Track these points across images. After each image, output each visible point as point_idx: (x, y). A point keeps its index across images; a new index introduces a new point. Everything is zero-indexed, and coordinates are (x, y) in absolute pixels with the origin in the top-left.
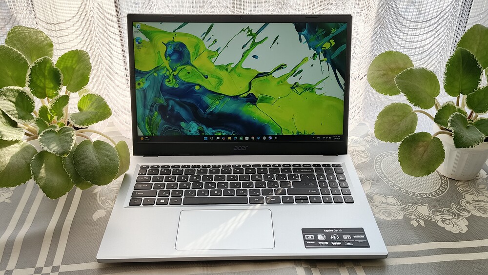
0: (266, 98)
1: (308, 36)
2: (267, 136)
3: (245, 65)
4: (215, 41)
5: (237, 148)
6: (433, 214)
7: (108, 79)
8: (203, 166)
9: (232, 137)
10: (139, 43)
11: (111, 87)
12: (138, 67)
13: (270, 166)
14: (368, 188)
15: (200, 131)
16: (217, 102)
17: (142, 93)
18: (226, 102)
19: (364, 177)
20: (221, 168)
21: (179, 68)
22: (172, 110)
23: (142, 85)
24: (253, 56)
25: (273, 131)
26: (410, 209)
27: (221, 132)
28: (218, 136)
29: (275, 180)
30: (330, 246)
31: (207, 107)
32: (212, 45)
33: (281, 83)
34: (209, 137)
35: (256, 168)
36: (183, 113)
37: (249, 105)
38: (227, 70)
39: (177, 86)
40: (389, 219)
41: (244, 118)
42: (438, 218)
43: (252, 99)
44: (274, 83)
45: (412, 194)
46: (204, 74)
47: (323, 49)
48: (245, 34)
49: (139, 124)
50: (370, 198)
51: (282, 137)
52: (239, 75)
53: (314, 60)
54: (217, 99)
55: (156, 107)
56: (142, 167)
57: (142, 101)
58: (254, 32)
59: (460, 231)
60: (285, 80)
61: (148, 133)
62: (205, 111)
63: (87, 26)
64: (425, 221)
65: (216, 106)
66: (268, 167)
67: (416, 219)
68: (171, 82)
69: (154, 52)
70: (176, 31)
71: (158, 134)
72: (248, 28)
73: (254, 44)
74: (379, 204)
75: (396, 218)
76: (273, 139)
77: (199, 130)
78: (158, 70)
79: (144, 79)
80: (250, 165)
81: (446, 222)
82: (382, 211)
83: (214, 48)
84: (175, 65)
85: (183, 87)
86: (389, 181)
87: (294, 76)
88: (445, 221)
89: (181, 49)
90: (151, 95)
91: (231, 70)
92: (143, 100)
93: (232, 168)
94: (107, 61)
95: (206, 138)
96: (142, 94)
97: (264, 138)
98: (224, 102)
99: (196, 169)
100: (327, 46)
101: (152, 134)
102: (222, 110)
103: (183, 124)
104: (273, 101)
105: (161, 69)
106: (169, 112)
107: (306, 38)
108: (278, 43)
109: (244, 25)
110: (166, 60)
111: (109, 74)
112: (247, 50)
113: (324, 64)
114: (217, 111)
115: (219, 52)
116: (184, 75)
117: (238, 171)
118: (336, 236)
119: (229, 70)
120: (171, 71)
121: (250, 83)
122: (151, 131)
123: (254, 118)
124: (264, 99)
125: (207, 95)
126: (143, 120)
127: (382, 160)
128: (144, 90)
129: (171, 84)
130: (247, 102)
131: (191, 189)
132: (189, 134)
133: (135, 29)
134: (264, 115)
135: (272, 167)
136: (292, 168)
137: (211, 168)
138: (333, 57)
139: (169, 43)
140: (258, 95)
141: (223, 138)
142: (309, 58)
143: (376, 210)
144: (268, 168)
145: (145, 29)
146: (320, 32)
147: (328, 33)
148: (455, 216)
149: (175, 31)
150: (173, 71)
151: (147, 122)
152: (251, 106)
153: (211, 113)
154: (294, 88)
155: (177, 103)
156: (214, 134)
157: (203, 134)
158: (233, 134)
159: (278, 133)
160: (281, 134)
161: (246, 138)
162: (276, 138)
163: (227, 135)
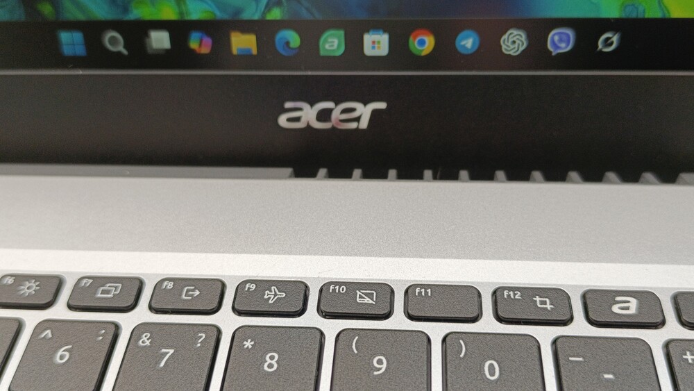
5: (299, 115)
34: (93, 30)
35: (436, 331)
76: (585, 54)
97: (514, 42)
141: (199, 43)
156: (126, 9)
157: (47, 9)
158: (268, 8)
159: (624, 7)
160: (657, 14)
161: (368, 38)
162: (610, 42)
163: (219, 15)
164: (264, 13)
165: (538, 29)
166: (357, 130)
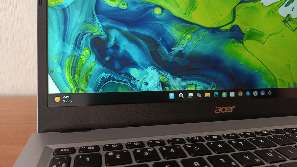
0: (255, 33)
5: (219, 110)
15: (163, 84)
16: (189, 36)
17: (60, 13)
18: (201, 36)
22: (116, 47)
25: (265, 84)
27: (196, 85)
28: (191, 91)
31: (174, 43)
33: (271, 13)
34: (177, 93)
36: (135, 53)
37: (233, 42)
39: (125, 7)
41: (227, 63)
43: (237, 34)
49: (52, 71)
51: (276, 92)
54: (188, 31)
55: (86, 41)
56: (58, 151)
57: (59, 28)
60: (276, 10)
61: (70, 89)
62: (169, 50)
65: (187, 43)
71: (90, 90)
76: (267, 95)
77: (161, 82)
85: (134, 8)
87: (286, 6)
90: (77, 19)
92: (62, 26)
96: (61, 17)
97: (255, 93)
98: (198, 36)
101: (78, 90)
102: (195, 50)
103: (134, 72)
104: (264, 38)
106: (110, 51)
114: (188, 51)
121: (234, 11)
122: (76, 84)
123: (241, 63)
124: (253, 35)
125: (174, 24)
126: (61, 64)
128: (64, 10)
129: (114, 2)
130: (231, 38)
132: (144, 89)
134: (254, 58)
140: (245, 29)
141: (199, 95)
151: (69, 68)
152: (236, 44)
153: (180, 54)
154: (287, 22)
155: (124, 34)
156: (185, 88)
157: (167, 88)
158: (213, 88)
159: (271, 86)
160: (275, 87)
161: (231, 93)
162: (270, 93)
163: (203, 89)
164: (212, 89)
165: (259, 91)
166: (230, 112)
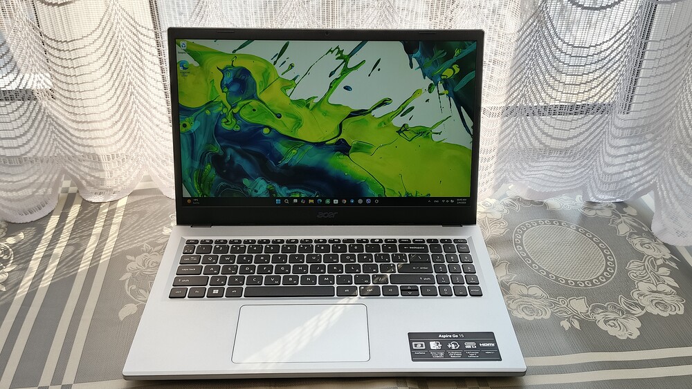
0: (362, 146)
1: (423, 59)
2: (364, 199)
3: (333, 99)
4: (292, 66)
5: (321, 215)
6: (592, 311)
7: (142, 116)
8: (273, 241)
9: (315, 199)
10: (184, 68)
11: (146, 127)
12: (183, 102)
13: (367, 241)
14: (503, 272)
15: (271, 192)
16: (294, 151)
17: (188, 137)
18: (306, 151)
19: (497, 256)
20: (299, 243)
21: (241, 103)
22: (232, 161)
23: (189, 127)
24: (345, 88)
25: (372, 192)
26: (561, 303)
27: (300, 193)
29: (374, 262)
30: (447, 358)
31: (281, 158)
32: (287, 71)
33: (383, 124)
34: (282, 199)
35: (348, 244)
36: (246, 166)
37: (338, 155)
38: (308, 106)
39: (238, 129)
40: (530, 318)
41: (333, 173)
42: (599, 317)
43: (343, 148)
44: (374, 124)
45: (564, 282)
46: (276, 112)
47: (443, 77)
48: (334, 56)
49: (185, 181)
50: (505, 288)
51: (384, 200)
52: (325, 114)
53: (430, 92)
54: (294, 147)
55: (208, 157)
56: (188, 242)
57: (189, 149)
58: (346, 53)
59: (629, 336)
60: (389, 120)
61: (198, 194)
62: (277, 163)
63: (113, 43)
64: (581, 321)
65: (293, 157)
66: (364, 242)
67: (569, 318)
68: (229, 123)
69: (206, 80)
70: (237, 52)
71: (212, 195)
72: (337, 47)
73: (346, 71)
74: (517, 297)
75: (540, 318)
76: (373, 203)
77: (268, 190)
78: (211, 106)
79: (192, 118)
80: (339, 240)
81: (610, 323)
82: (522, 306)
83: (289, 76)
84: (235, 100)
85: (246, 130)
86: (533, 262)
87: (402, 116)
88: (608, 321)
89: (243, 77)
90: (201, 141)
91: (314, 107)
92: (190, 147)
93: (314, 244)
94: (140, 91)
95: (278, 201)
96: (189, 140)
97: (360, 201)
98: (303, 150)
99: (264, 245)
100: (449, 73)
101: (203, 195)
102: (301, 162)
103: (246, 182)
104: (372, 150)
105: (215, 105)
106: (227, 165)
107: (419, 62)
108: (379, 70)
109: (333, 44)
110: (223, 92)
111: (144, 110)
112: (337, 79)
113: (445, 98)
114: (293, 164)
115: (296, 81)
116: (248, 113)
117: (322, 248)
118: (455, 344)
119: (311, 107)
120: (229, 107)
121: (341, 125)
122: (201, 190)
123: (346, 174)
124: (360, 147)
125: (281, 142)
126: (191, 176)
127: (524, 232)
128: (191, 135)
129: (229, 125)
130: (336, 151)
131: (256, 274)
132: (254, 195)
133: (178, 49)
134: (360, 169)
135: (370, 243)
136: (398, 244)
137: (285, 243)
138: (457, 89)
139: (226, 68)
140: (351, 142)
141: (303, 202)
142: (423, 91)
143: (513, 306)
144: (364, 244)
145: (193, 48)
146: (439, 54)
147: (450, 55)
148: (623, 314)
149: (234, 51)
150: (232, 108)
151: (196, 178)
152: (342, 156)
153: (286, 166)
154: (402, 132)
155: (238, 152)
156: (290, 196)
157: (274, 195)
159: (379, 195)
160: (384, 196)
161: (334, 201)
162: (377, 201)
163: (307, 196)
164: (316, 196)
